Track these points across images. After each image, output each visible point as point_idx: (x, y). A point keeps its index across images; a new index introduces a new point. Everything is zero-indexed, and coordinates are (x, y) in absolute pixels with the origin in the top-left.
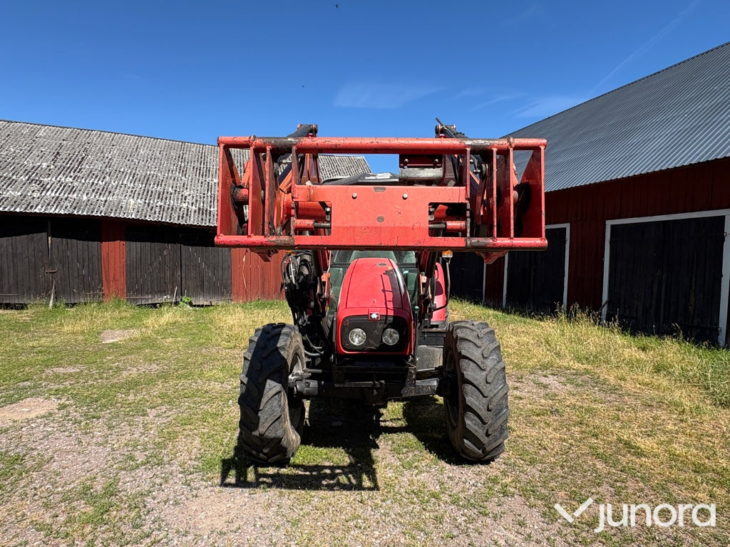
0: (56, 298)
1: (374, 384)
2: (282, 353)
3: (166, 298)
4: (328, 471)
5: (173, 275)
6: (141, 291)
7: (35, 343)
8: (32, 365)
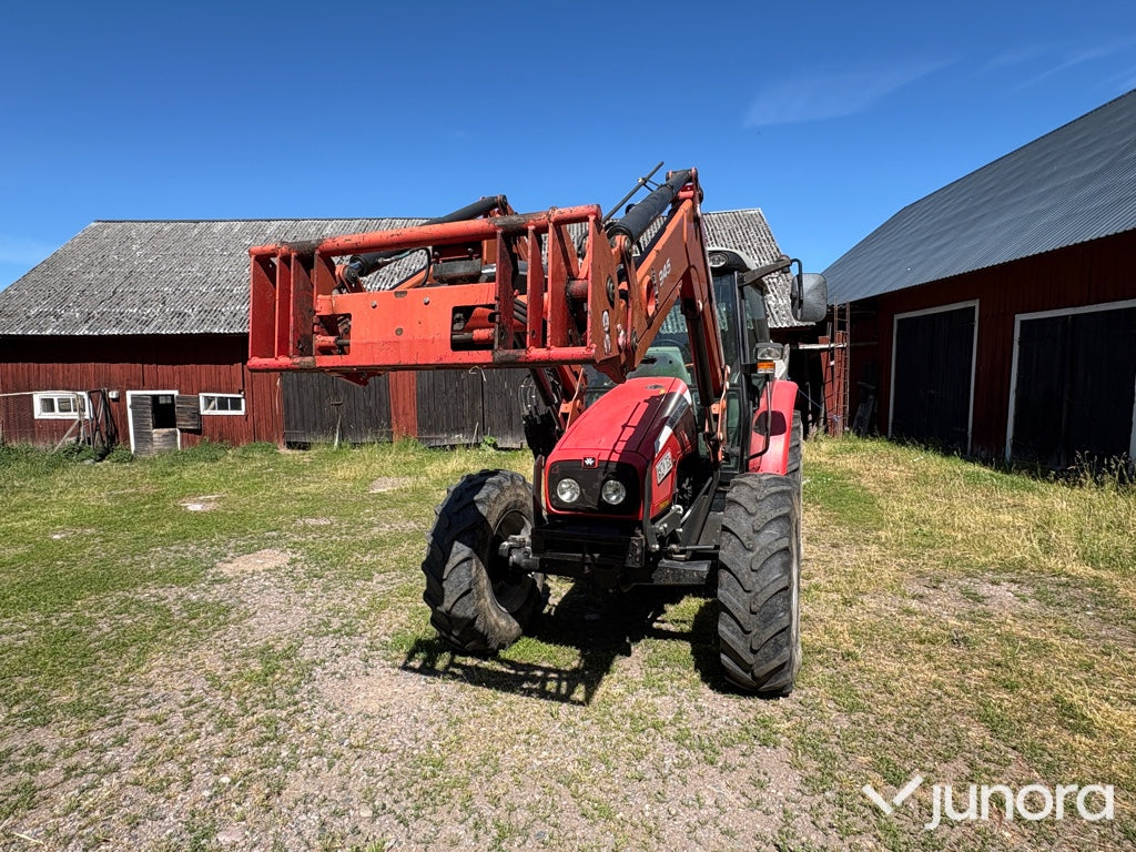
0: (342, 437)
1: (584, 557)
2: (480, 508)
3: (458, 438)
4: (539, 673)
5: (473, 406)
6: (434, 429)
7: (300, 490)
8: (287, 513)
